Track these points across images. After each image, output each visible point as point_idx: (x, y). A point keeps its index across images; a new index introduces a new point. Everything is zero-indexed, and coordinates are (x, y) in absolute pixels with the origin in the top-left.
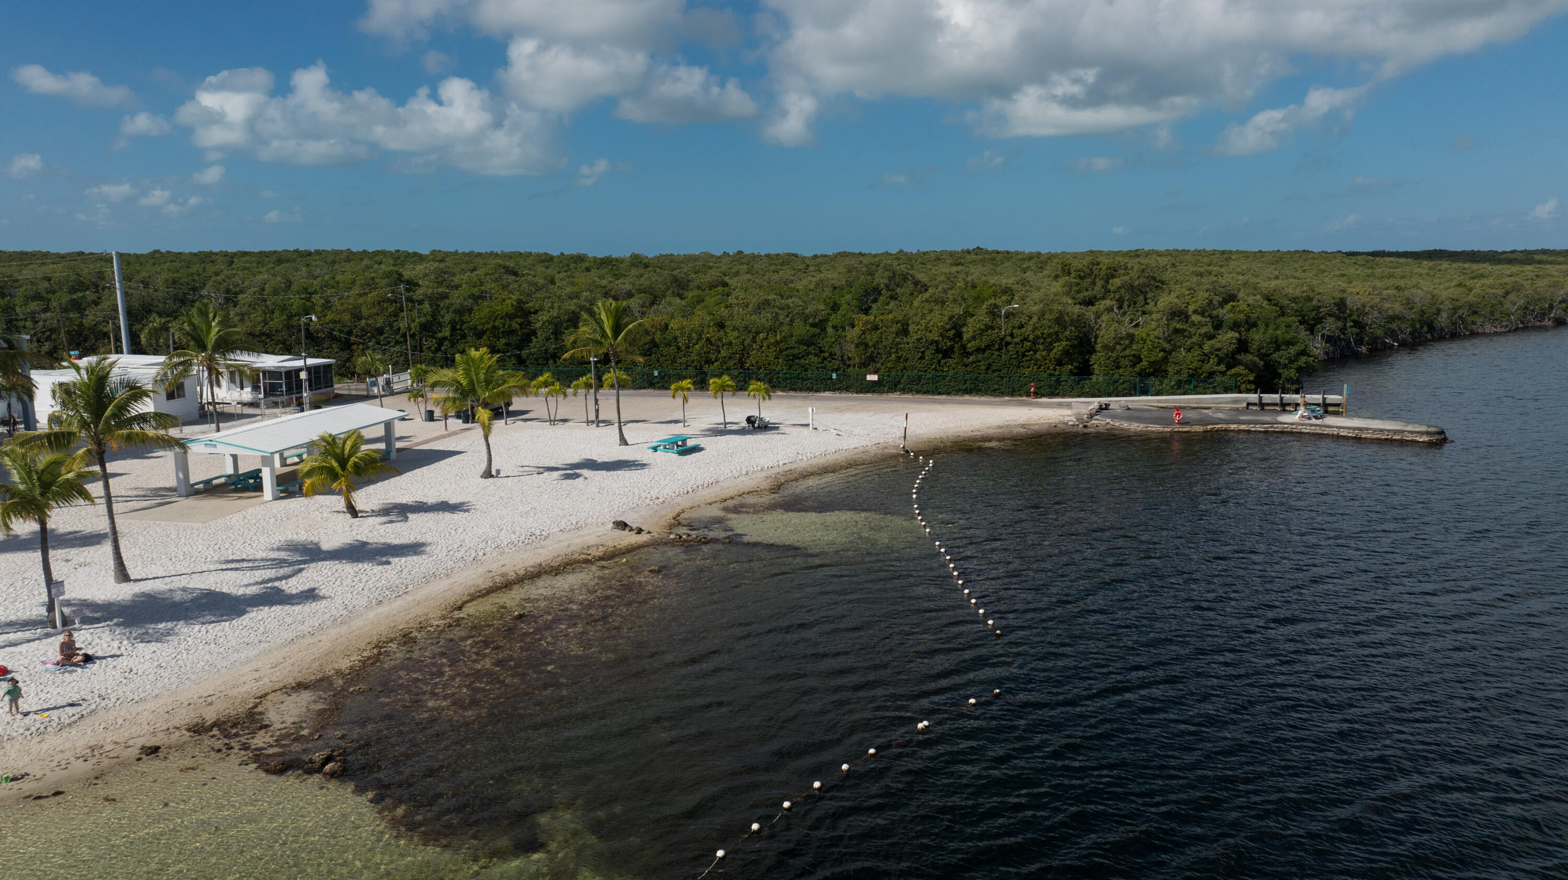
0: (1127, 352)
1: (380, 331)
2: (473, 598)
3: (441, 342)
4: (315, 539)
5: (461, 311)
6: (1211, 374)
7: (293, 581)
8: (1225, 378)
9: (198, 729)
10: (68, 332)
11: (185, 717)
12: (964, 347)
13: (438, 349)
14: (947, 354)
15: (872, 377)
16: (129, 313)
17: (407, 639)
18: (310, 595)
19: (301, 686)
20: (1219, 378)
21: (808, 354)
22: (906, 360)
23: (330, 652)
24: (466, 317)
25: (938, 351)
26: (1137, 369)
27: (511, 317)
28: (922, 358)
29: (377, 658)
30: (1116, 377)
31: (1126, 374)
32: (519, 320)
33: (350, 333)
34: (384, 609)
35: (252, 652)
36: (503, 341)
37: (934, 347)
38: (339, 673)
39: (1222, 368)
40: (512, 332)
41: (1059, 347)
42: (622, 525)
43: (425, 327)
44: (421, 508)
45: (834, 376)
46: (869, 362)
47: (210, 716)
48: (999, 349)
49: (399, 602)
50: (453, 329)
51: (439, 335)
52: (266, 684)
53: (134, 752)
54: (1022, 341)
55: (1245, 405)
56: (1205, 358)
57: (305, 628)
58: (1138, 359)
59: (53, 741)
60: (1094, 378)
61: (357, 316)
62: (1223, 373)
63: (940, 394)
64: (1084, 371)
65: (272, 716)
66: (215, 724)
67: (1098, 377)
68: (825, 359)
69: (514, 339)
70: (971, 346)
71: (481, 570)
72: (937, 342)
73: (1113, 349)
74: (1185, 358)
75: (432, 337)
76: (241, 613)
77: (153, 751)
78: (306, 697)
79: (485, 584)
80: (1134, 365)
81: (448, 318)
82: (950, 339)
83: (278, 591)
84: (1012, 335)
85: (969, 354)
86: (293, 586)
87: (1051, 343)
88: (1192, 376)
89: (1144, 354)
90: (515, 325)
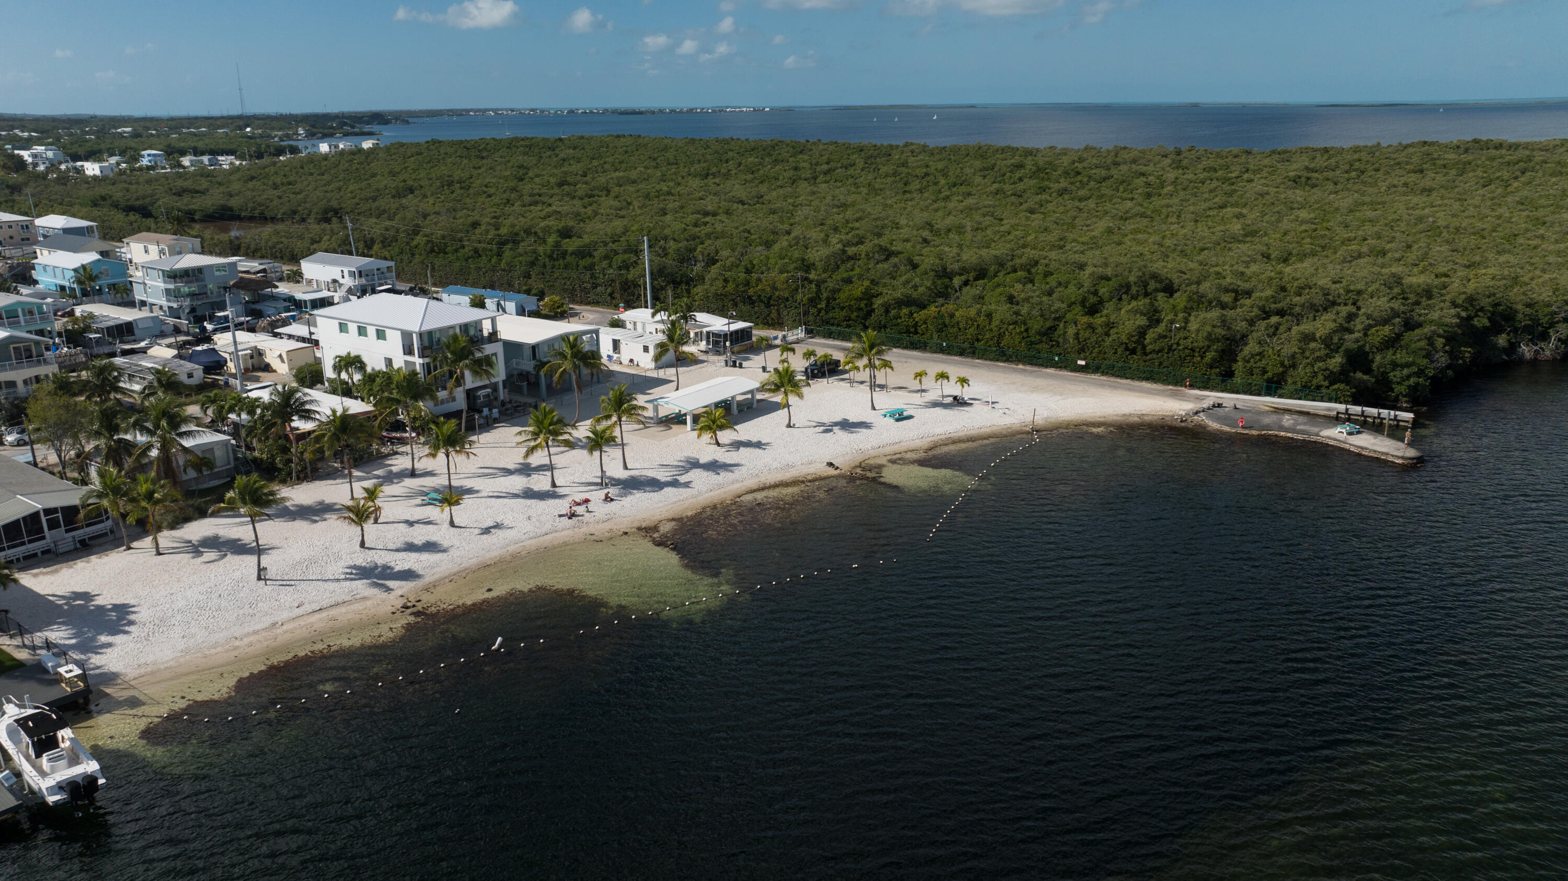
0: (1258, 365)
1: (787, 300)
2: (747, 493)
3: (820, 311)
4: (697, 457)
5: (835, 291)
6: (1319, 387)
7: (683, 477)
8: (1328, 391)
9: (639, 529)
10: (620, 283)
11: (637, 524)
12: (1144, 347)
13: (818, 315)
14: (1133, 352)
15: (1081, 363)
16: (652, 273)
17: (714, 507)
18: (687, 485)
19: (673, 519)
20: (1324, 391)
21: (1042, 342)
22: (1105, 353)
23: (687, 508)
24: (836, 296)
25: (1127, 349)
26: (1266, 377)
27: (861, 299)
28: (1116, 353)
29: (701, 513)
30: (1250, 381)
31: (1257, 380)
32: (865, 302)
33: (770, 298)
34: (712, 494)
35: (661, 505)
36: (855, 314)
37: (1124, 346)
38: (687, 517)
39: (1326, 383)
40: (860, 309)
41: (1209, 356)
42: (830, 464)
43: (811, 300)
44: (748, 444)
45: (1057, 359)
46: (1081, 351)
47: (644, 526)
48: (1168, 353)
49: (719, 491)
50: (828, 302)
51: (819, 306)
52: (663, 517)
53: (621, 533)
54: (1184, 349)
55: (1335, 413)
56: (1315, 374)
57: (681, 498)
58: (1264, 372)
59: (601, 526)
60: (1235, 380)
61: (774, 288)
62: (1328, 387)
63: (1127, 378)
64: (1230, 374)
65: (661, 528)
66: (645, 528)
67: (1238, 380)
68: (1053, 346)
69: (861, 314)
70: (1149, 348)
71: (757, 480)
72: (1126, 344)
73: (1248, 362)
74: (1302, 372)
75: (815, 307)
76: (661, 488)
77: (626, 533)
78: (674, 523)
79: (755, 487)
80: (1263, 374)
81: (825, 295)
82: (1135, 343)
83: (677, 480)
84: (1178, 344)
85: (1146, 355)
86: (682, 479)
87: (1204, 353)
88: (1304, 387)
89: (1269, 368)
90: (863, 305)
